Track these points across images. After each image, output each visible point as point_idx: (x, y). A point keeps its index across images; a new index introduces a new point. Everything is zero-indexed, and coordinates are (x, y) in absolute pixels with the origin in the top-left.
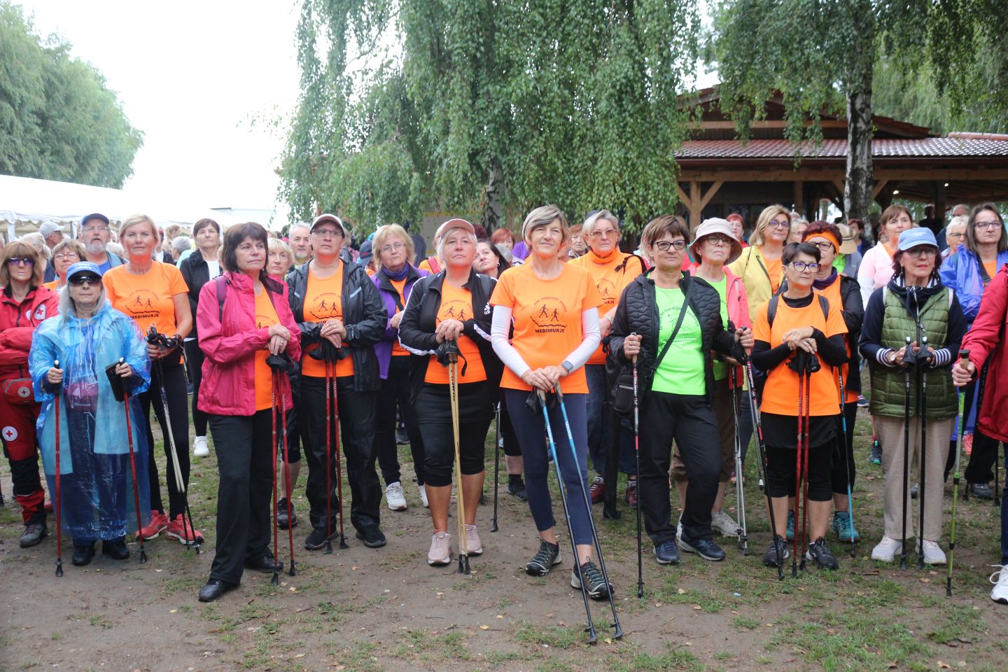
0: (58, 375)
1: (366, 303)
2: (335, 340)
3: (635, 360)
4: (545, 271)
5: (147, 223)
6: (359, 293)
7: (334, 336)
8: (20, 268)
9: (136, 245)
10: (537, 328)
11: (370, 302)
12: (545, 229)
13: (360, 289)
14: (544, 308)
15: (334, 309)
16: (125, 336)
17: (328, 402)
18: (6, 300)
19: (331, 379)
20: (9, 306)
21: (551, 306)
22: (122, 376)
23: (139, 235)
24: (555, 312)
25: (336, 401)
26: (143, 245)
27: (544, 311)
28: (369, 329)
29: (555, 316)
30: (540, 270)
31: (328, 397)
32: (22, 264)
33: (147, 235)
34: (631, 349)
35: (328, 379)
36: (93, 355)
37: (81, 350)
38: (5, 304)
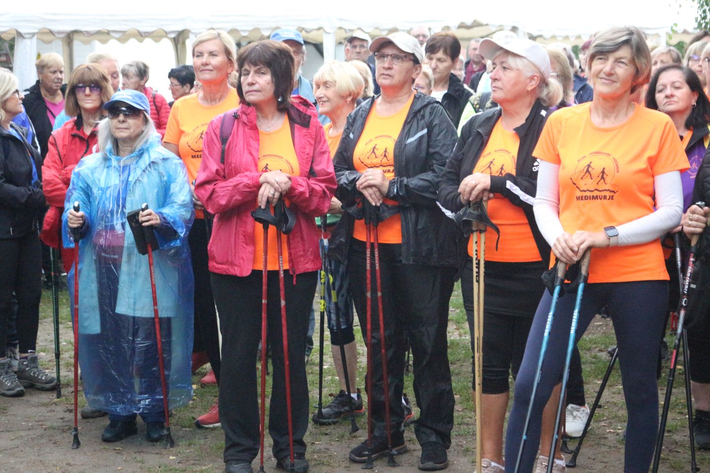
0: (75, 218)
1: (431, 150)
2: (371, 195)
3: (694, 243)
4: (606, 116)
5: (217, 41)
6: (421, 137)
7: (370, 191)
8: (87, 96)
9: (202, 68)
10: (579, 194)
11: (437, 150)
12: (607, 59)
13: (425, 131)
14: (589, 166)
15: (385, 156)
16: (165, 178)
17: (368, 275)
18: (75, 132)
19: (372, 245)
20: (77, 140)
21: (598, 164)
22: (143, 224)
23: (206, 55)
24: (603, 172)
25: (378, 274)
26: (210, 67)
27: (588, 171)
28: (426, 184)
29: (603, 177)
30: (601, 115)
31: (368, 268)
32: (88, 91)
33: (216, 55)
34: (690, 226)
35: (368, 245)
36: (124, 200)
37: (111, 193)
38: (74, 136)
